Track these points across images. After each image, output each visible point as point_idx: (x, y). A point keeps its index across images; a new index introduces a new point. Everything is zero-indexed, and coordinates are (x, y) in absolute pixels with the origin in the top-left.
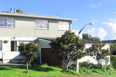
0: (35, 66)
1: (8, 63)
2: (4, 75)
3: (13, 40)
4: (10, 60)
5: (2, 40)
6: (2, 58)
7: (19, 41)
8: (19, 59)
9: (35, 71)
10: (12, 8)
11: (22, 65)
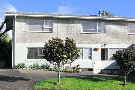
0: (132, 78)
1: (99, 73)
2: (100, 87)
3: (103, 47)
4: (101, 70)
5: (91, 48)
6: (92, 68)
7: (110, 49)
8: (111, 70)
9: (133, 83)
10: (101, 11)
11: (117, 76)
